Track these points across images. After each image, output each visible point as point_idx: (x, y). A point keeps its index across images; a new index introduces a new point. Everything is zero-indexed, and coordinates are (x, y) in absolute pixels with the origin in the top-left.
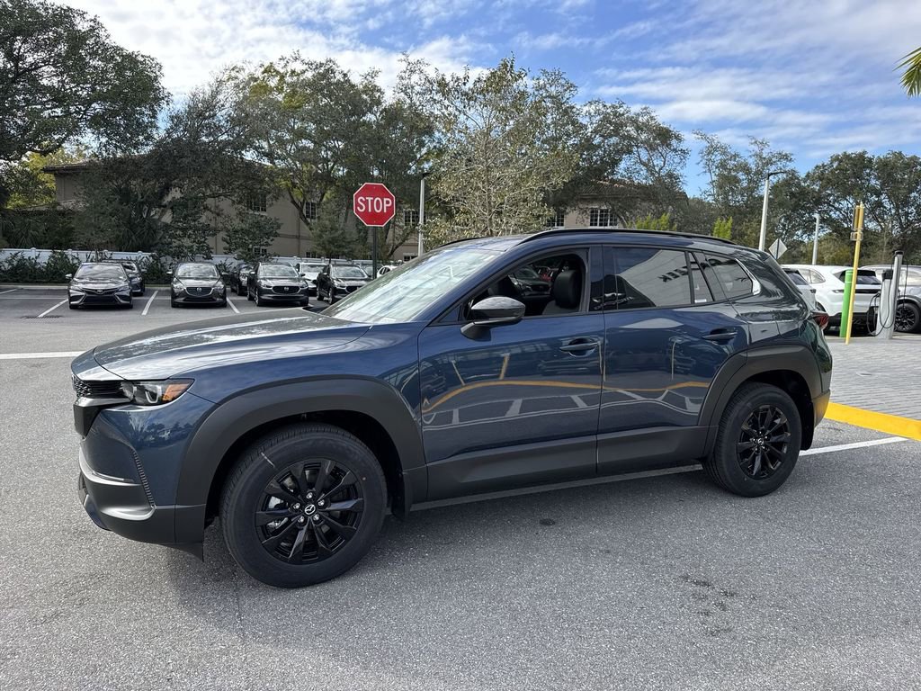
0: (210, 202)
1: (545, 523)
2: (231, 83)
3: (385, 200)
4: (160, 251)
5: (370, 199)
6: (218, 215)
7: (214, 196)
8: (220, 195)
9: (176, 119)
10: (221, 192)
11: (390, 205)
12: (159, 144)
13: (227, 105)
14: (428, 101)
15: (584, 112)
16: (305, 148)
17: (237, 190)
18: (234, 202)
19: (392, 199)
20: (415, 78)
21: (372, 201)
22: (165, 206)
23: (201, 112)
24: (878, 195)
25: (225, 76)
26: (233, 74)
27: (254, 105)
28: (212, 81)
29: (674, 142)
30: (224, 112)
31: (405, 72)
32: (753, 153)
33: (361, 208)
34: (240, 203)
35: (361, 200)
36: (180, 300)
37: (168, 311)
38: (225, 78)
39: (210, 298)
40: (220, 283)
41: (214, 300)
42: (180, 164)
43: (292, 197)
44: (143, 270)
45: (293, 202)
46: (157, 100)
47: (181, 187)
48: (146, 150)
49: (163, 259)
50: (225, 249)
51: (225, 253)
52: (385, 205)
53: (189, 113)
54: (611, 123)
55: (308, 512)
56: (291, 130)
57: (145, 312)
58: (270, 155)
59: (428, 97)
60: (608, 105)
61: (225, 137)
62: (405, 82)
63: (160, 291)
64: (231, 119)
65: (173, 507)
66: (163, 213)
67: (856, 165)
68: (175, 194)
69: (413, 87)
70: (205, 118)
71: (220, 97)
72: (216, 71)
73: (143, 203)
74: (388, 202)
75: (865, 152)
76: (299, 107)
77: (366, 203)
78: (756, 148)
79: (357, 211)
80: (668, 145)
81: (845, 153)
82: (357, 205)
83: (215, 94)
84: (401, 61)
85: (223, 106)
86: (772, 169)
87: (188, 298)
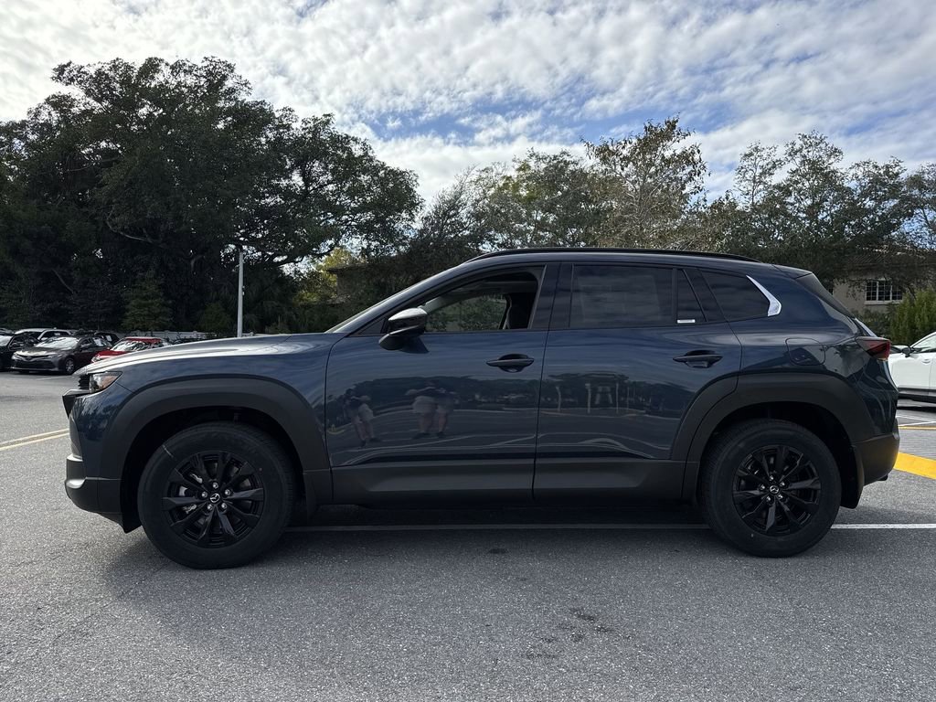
1: (495, 551)
12: (413, 242)
13: (469, 204)
15: (850, 176)
28: (457, 184)
46: (413, 205)
53: (436, 213)
54: (884, 185)
60: (880, 165)
65: (96, 479)
70: (450, 217)
71: (463, 197)
83: (458, 194)
85: (465, 204)
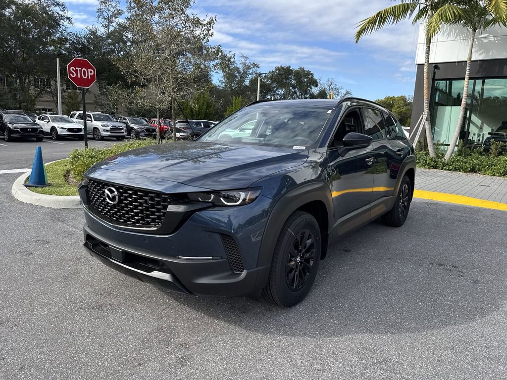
3: (89, 70)
5: (79, 69)
11: (93, 74)
19: (94, 70)
21: (80, 71)
24: (294, 88)
32: (241, 62)
33: (73, 74)
35: (73, 69)
52: (90, 74)
65: (256, 269)
67: (286, 72)
74: (91, 72)
75: (290, 67)
77: (76, 71)
78: (243, 60)
79: (70, 76)
81: (281, 66)
82: (70, 72)
86: (251, 71)
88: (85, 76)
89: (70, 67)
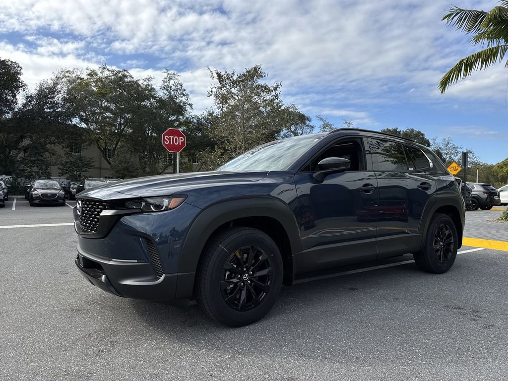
0: (48, 146)
2: (65, 80)
3: (180, 138)
4: (17, 174)
5: (171, 137)
6: (53, 154)
7: (51, 143)
8: (56, 142)
9: (29, 98)
10: (56, 141)
11: (183, 141)
13: (62, 91)
14: (180, 95)
16: (108, 117)
17: (66, 140)
18: (63, 147)
19: (184, 138)
20: (172, 82)
21: (173, 138)
22: (20, 149)
23: (45, 94)
25: (61, 75)
26: (67, 74)
27: (79, 92)
28: (54, 77)
29: (307, 122)
30: (60, 95)
31: (166, 78)
33: (167, 142)
34: (67, 147)
35: (167, 138)
36: (37, 201)
37: (28, 208)
38: (62, 76)
39: (56, 200)
40: (61, 191)
41: (58, 201)
42: (33, 123)
43: (98, 145)
44: (8, 185)
45: (99, 148)
47: (31, 138)
48: (9, 116)
49: (19, 180)
50: (59, 173)
51: (59, 176)
52: (180, 141)
53: (39, 95)
55: (245, 279)
56: (101, 107)
57: (14, 209)
58: (86, 121)
59: (180, 92)
61: (59, 109)
62: (166, 84)
63: (17, 198)
64: (64, 99)
65: (176, 274)
66: (19, 152)
68: (26, 142)
69: (171, 87)
70: (48, 98)
71: (59, 87)
72: (56, 72)
73: (6, 146)
74: (182, 139)
75: (397, 129)
76: (106, 94)
77: (169, 139)
79: (164, 144)
80: (304, 123)
82: (164, 140)
83: (56, 84)
84: (164, 72)
85: (60, 91)
87: (41, 200)
88: (176, 142)
89: (164, 136)
